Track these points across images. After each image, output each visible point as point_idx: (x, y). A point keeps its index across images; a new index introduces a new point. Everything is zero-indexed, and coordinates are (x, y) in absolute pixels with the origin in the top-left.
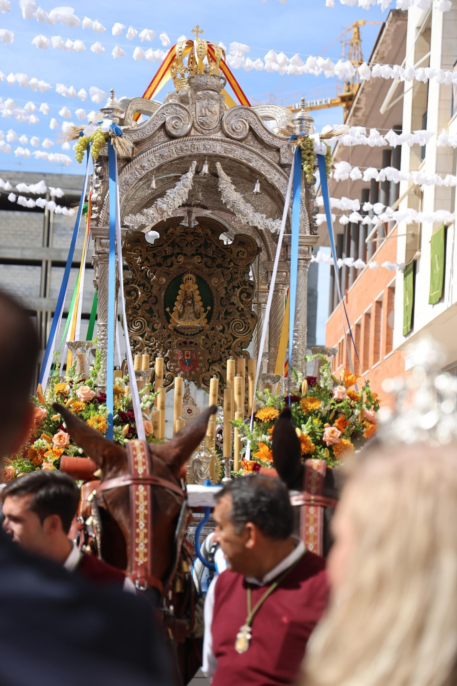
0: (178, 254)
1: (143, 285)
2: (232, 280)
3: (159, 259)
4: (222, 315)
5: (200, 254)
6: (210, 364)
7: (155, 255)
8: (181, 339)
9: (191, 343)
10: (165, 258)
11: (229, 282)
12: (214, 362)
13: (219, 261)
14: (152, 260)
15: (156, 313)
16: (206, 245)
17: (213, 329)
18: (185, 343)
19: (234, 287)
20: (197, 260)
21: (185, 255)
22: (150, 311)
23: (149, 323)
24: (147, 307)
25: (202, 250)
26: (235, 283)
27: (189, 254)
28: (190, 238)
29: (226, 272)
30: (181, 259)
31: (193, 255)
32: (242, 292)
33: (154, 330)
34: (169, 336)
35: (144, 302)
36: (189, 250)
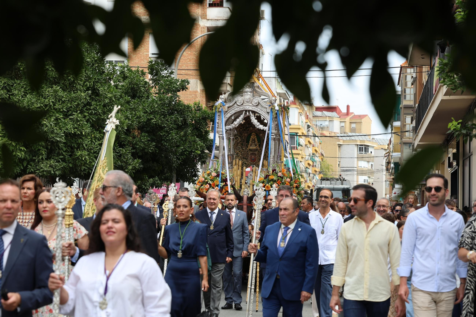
0: (250, 127)
7: (243, 127)
8: (251, 152)
9: (254, 154)
10: (247, 128)
18: (252, 154)
21: (252, 127)
22: (242, 144)
23: (242, 147)
24: (241, 143)
33: (243, 150)
34: (248, 151)
35: (240, 141)
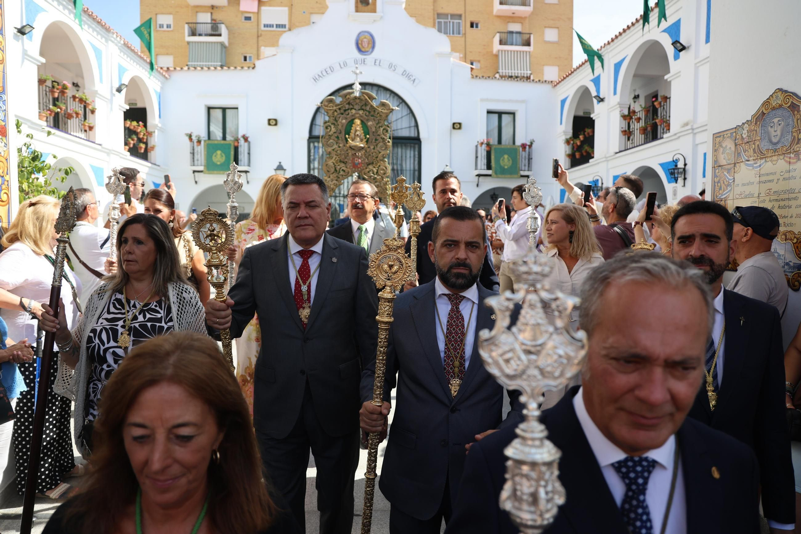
1: (334, 124)
2: (378, 123)
3: (342, 111)
4: (374, 141)
5: (363, 109)
6: (368, 165)
11: (377, 124)
12: (370, 164)
13: (372, 113)
14: (338, 111)
15: (340, 139)
16: (366, 105)
17: (369, 147)
19: (380, 127)
20: (361, 112)
25: (364, 107)
26: (380, 125)
27: (357, 109)
28: (358, 101)
29: (375, 119)
30: (354, 111)
31: (359, 110)
32: (384, 130)
36: (356, 107)
